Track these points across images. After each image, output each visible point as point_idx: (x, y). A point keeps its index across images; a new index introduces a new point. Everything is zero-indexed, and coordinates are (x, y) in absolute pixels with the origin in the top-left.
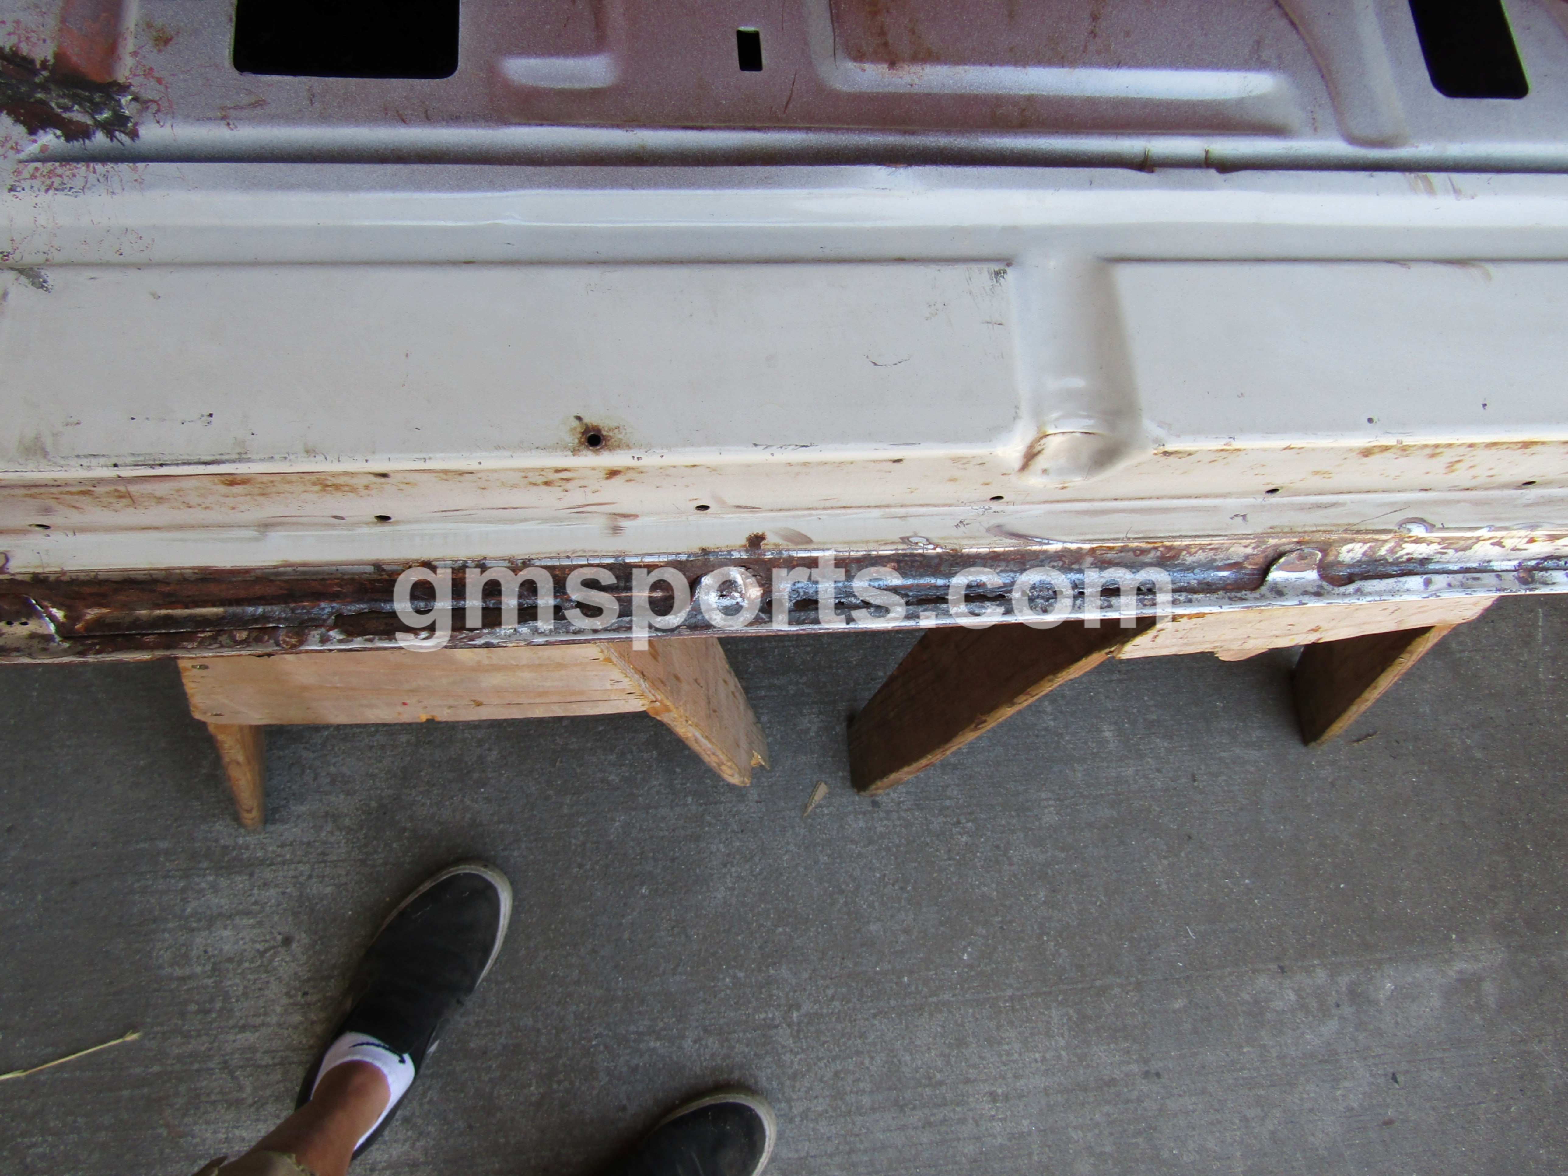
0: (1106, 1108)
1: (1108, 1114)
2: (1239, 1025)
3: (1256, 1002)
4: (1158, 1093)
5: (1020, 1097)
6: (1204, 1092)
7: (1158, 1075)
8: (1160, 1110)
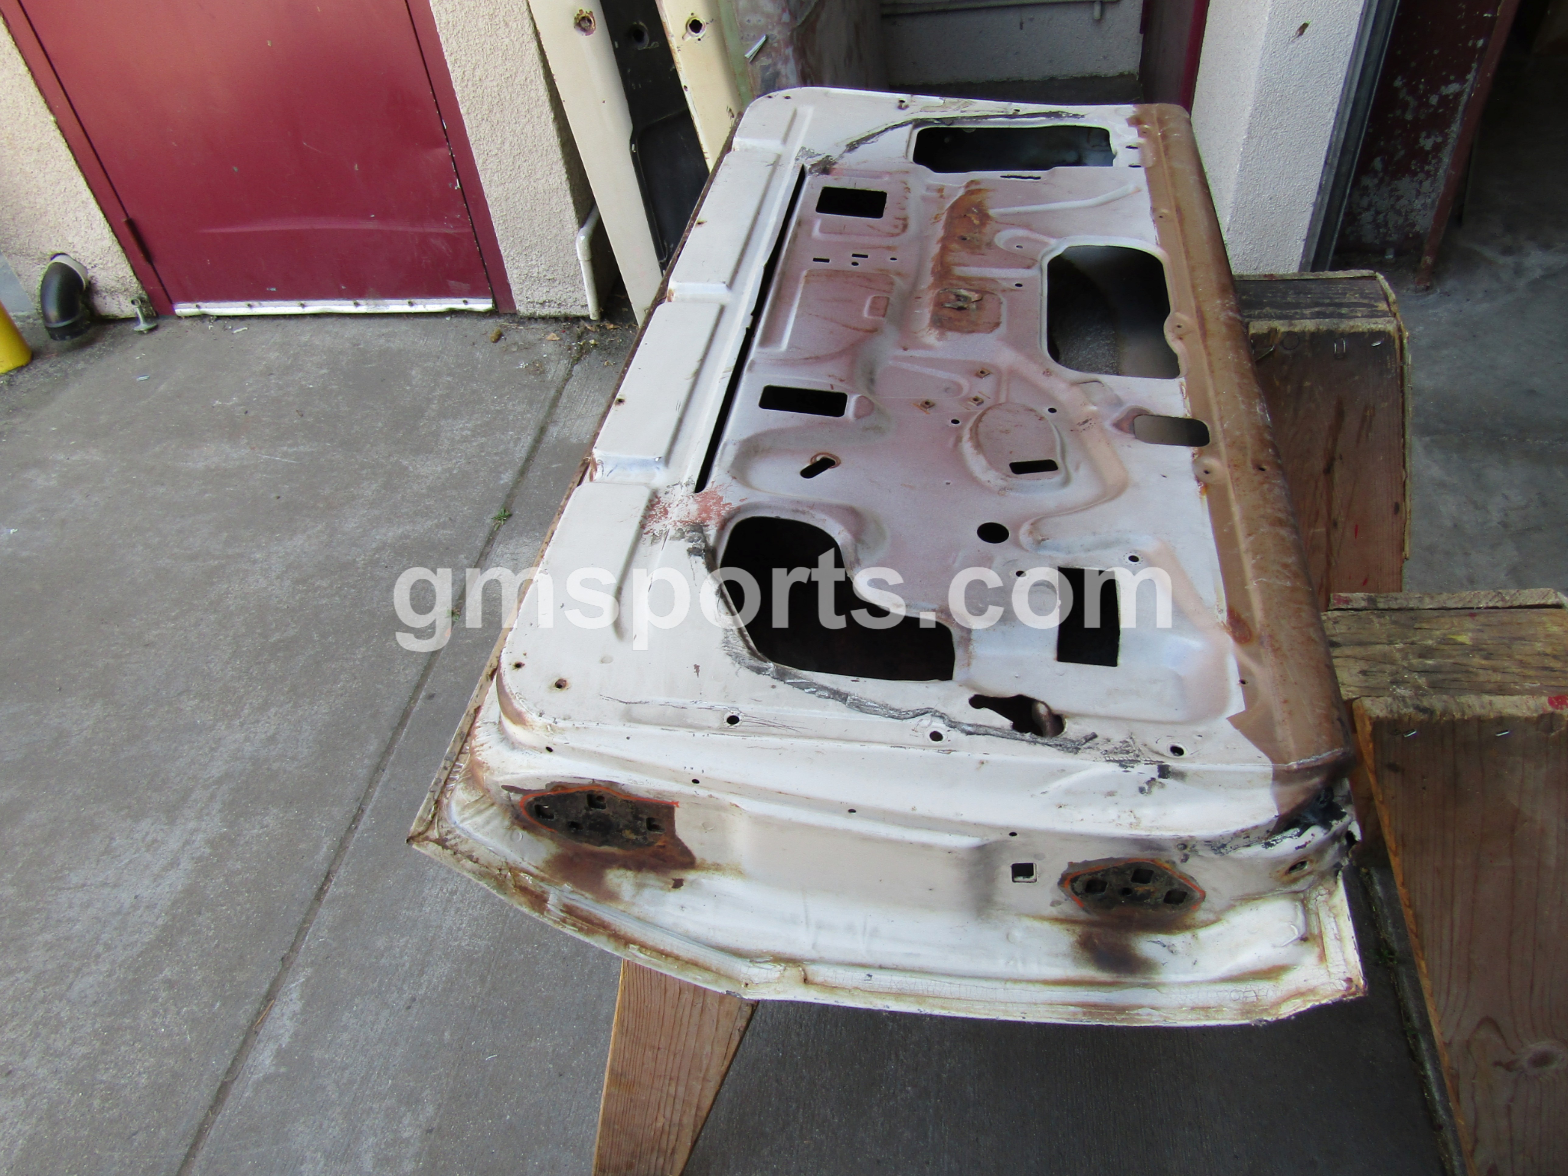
0: (408, 965)
1: (404, 965)
2: (409, 1081)
3: (418, 1101)
4: (397, 1005)
5: (445, 910)
6: (380, 1040)
7: (409, 1008)
8: (386, 1003)
